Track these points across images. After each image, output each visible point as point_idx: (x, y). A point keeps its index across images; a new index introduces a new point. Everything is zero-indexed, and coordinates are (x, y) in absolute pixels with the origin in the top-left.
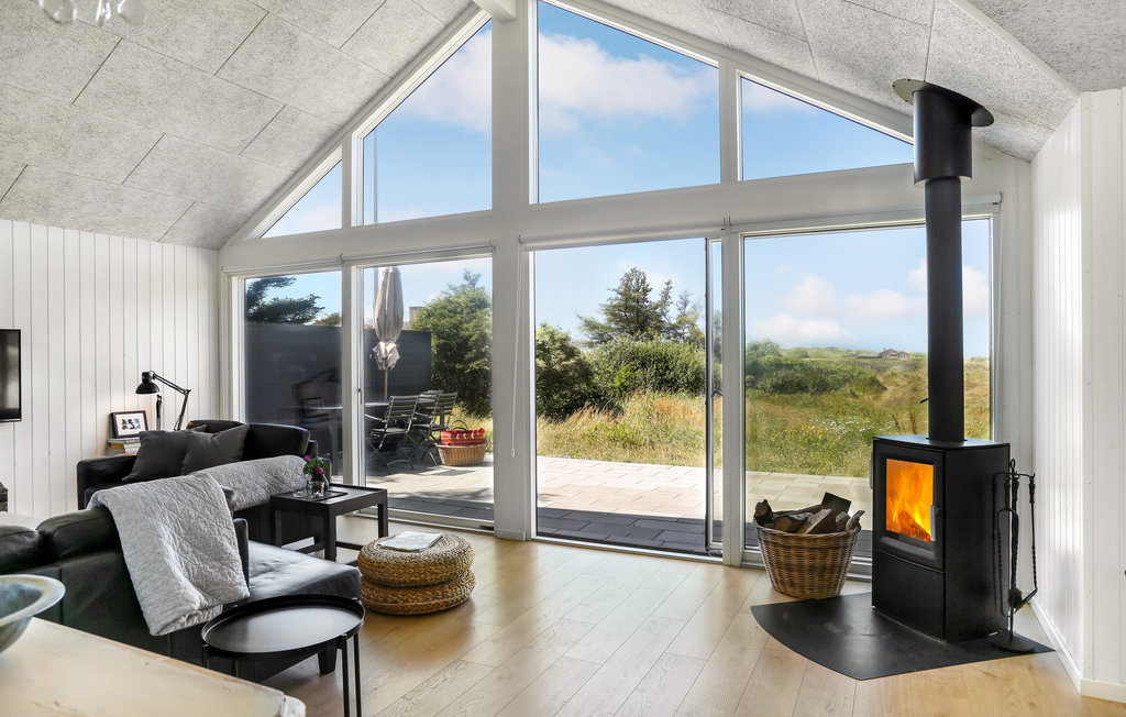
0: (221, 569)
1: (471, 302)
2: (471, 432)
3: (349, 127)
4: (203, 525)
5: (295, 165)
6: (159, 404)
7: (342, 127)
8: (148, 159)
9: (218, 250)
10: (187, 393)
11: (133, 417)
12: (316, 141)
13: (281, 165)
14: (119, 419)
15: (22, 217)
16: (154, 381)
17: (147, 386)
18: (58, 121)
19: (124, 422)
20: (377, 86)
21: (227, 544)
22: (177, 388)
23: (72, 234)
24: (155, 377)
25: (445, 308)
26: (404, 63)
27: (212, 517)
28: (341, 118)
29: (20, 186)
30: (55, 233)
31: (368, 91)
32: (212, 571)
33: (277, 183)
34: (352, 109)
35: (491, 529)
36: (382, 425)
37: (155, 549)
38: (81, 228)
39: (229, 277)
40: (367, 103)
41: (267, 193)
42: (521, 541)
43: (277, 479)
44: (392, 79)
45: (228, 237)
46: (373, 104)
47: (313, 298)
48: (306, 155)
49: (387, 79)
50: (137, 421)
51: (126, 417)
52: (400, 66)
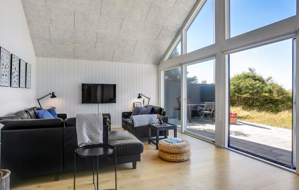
0: (96, 135)
1: (245, 76)
2: (232, 114)
3: (182, 28)
4: (94, 124)
5: (171, 41)
6: (144, 101)
7: (180, 29)
8: (136, 45)
9: (159, 65)
10: (149, 99)
11: (138, 104)
12: (175, 34)
13: (168, 41)
14: (135, 104)
15: (117, 61)
16: (141, 96)
17: (139, 97)
18: (117, 40)
19: (136, 105)
20: (187, 15)
21: (99, 130)
22: (147, 98)
23: (126, 64)
24: (141, 95)
25: (237, 78)
26: (193, 7)
27: (97, 123)
28: (179, 26)
29: (115, 55)
30: (123, 63)
31: (185, 17)
32: (94, 135)
33: (168, 46)
34: (182, 23)
35: (214, 142)
36: (203, 110)
37: (81, 127)
38: (128, 62)
39: (160, 71)
40: (186, 20)
41: (166, 49)
42: (221, 148)
43: (151, 119)
44: (191, 12)
45: (160, 61)
46: (187, 20)
47: (195, 77)
48: (173, 38)
49: (189, 12)
50: (139, 105)
51: (137, 104)
52: (192, 8)
